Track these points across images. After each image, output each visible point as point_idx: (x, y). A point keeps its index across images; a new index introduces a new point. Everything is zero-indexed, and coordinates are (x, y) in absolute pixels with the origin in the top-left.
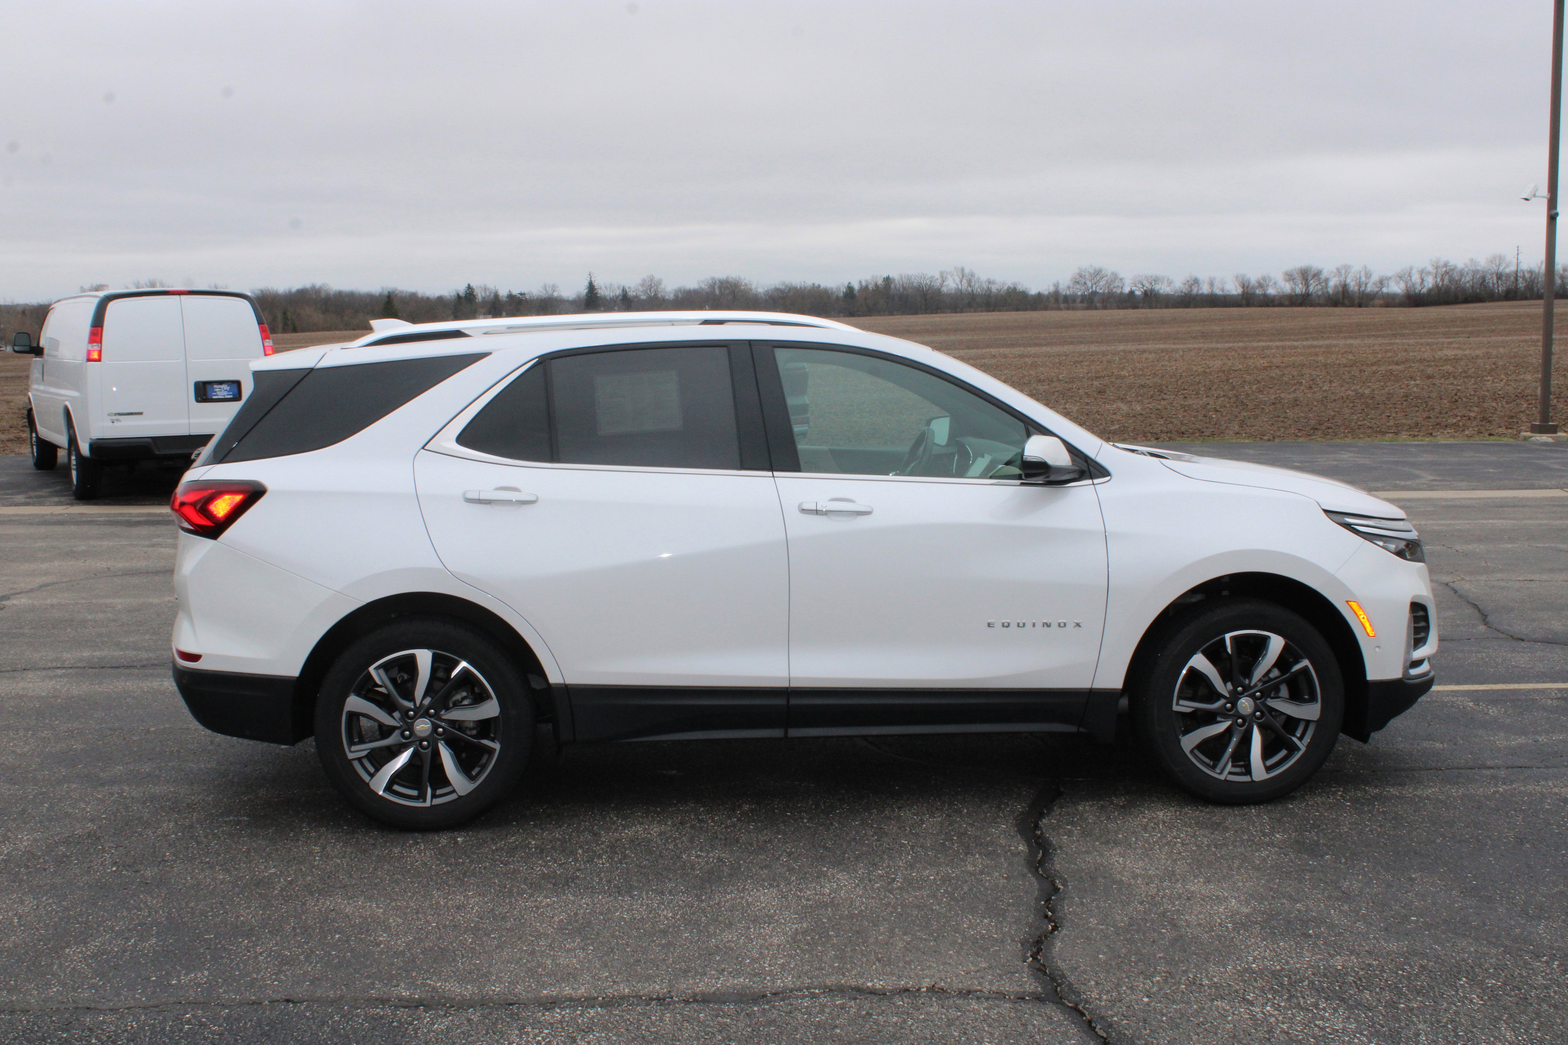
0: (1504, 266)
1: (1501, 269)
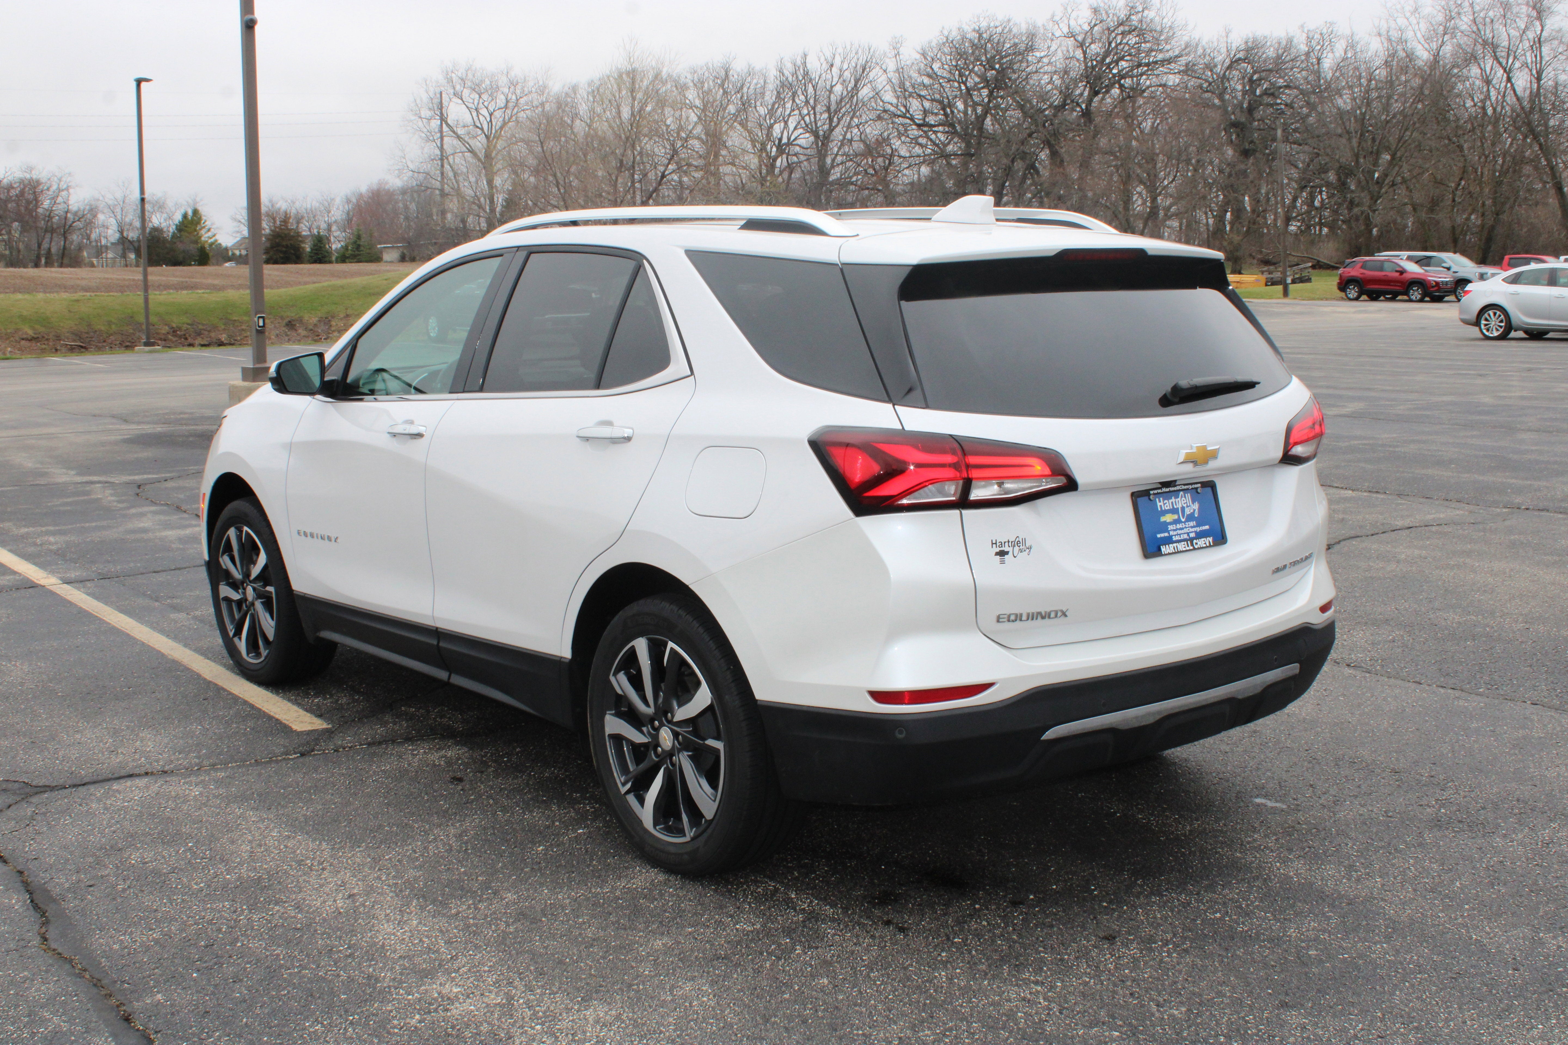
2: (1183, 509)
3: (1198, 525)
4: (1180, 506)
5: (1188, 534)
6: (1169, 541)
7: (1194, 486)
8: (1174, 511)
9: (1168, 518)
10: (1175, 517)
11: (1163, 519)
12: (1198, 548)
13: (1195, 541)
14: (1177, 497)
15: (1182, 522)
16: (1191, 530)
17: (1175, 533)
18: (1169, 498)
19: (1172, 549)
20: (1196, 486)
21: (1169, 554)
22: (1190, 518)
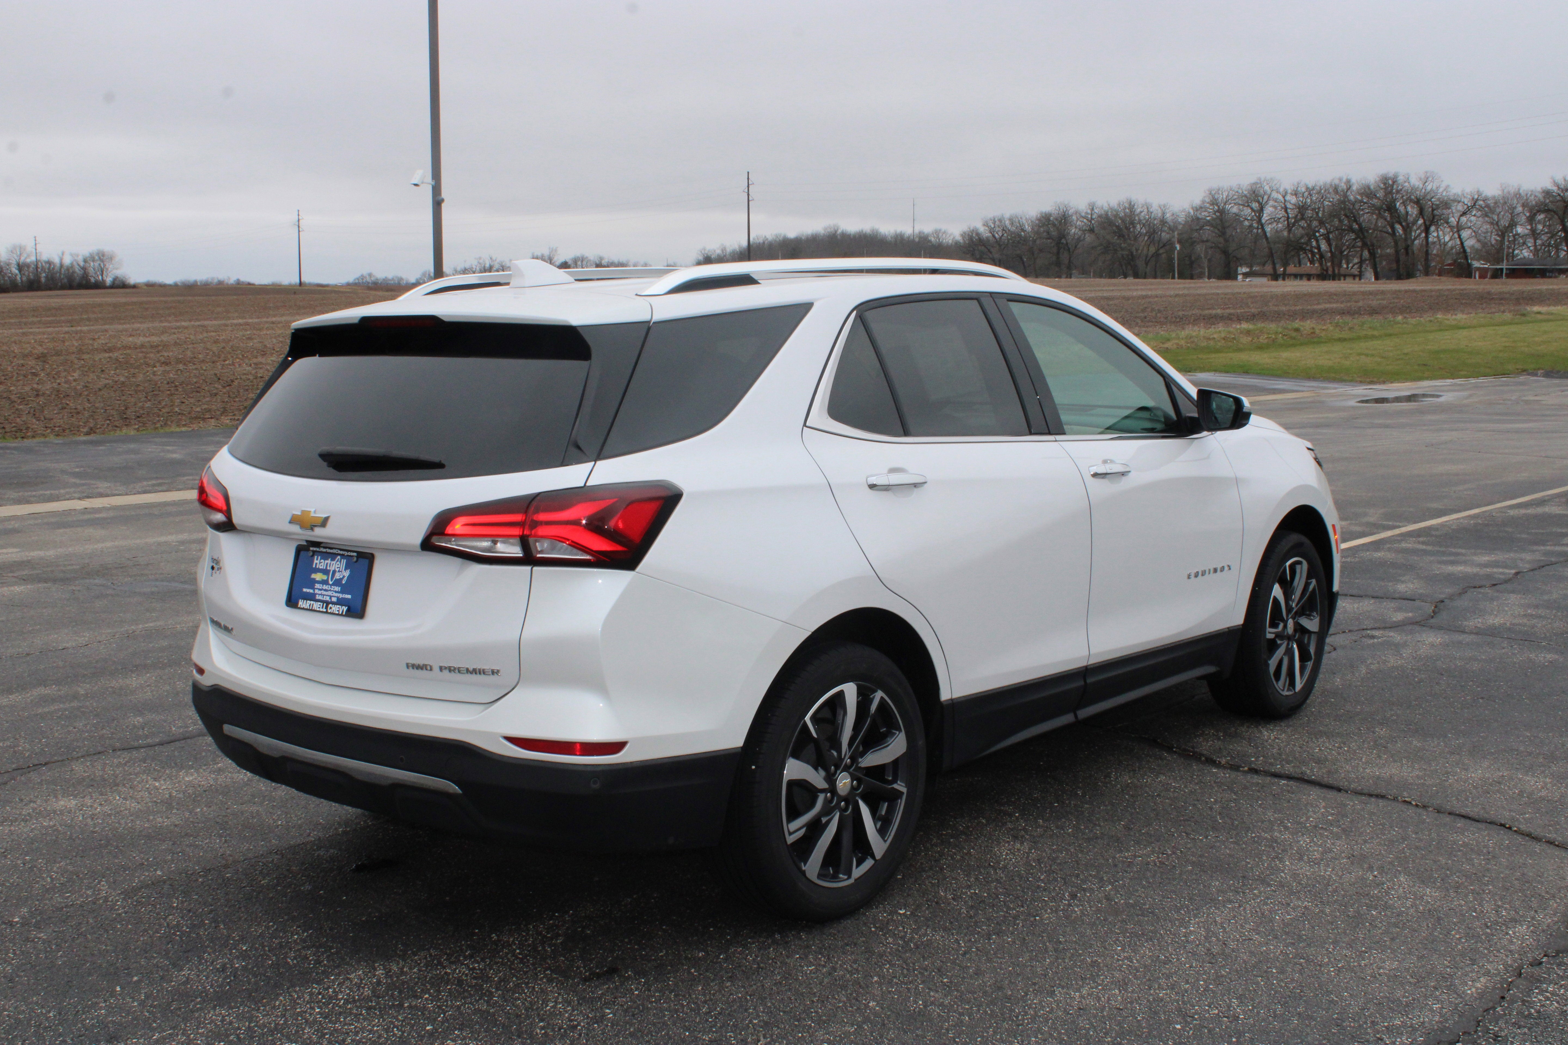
0: (25, 256)
1: (22, 259)
2: (334, 572)
3: (342, 592)
4: (332, 569)
5: (331, 597)
6: (311, 597)
7: (349, 554)
8: (325, 572)
9: (318, 577)
10: (325, 577)
11: (313, 576)
12: (331, 613)
13: (330, 605)
14: (333, 560)
15: (329, 584)
16: (335, 594)
17: (320, 592)
18: (325, 559)
19: (308, 605)
20: (352, 554)
21: (303, 609)
22: (338, 583)
